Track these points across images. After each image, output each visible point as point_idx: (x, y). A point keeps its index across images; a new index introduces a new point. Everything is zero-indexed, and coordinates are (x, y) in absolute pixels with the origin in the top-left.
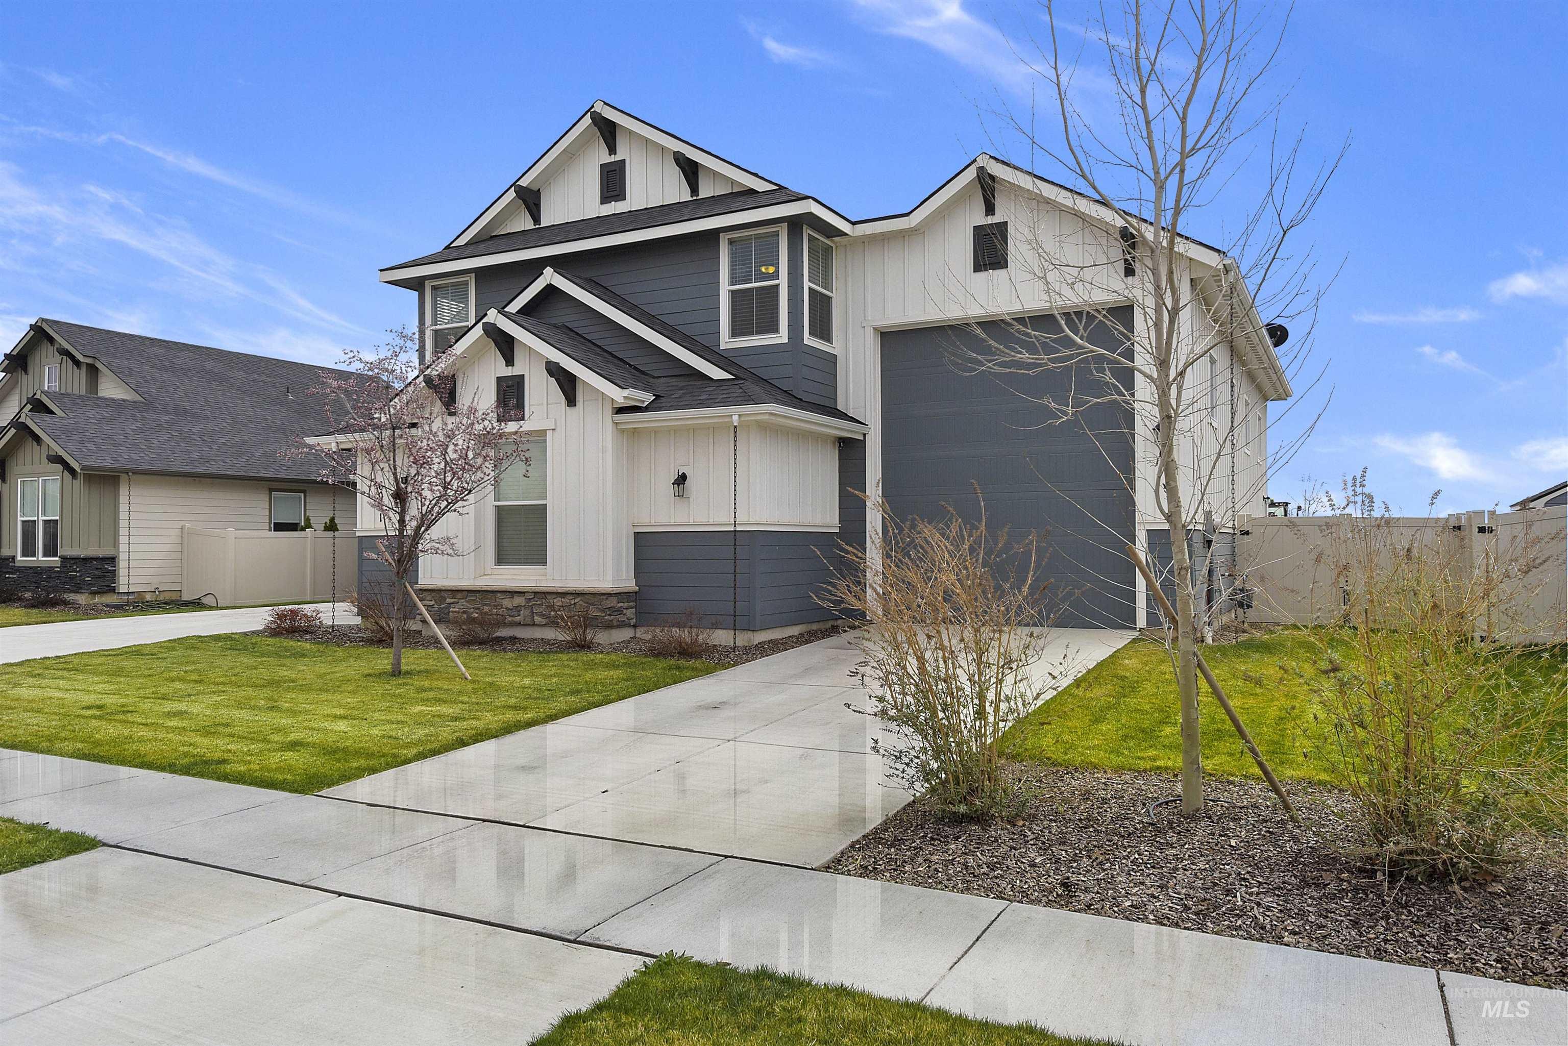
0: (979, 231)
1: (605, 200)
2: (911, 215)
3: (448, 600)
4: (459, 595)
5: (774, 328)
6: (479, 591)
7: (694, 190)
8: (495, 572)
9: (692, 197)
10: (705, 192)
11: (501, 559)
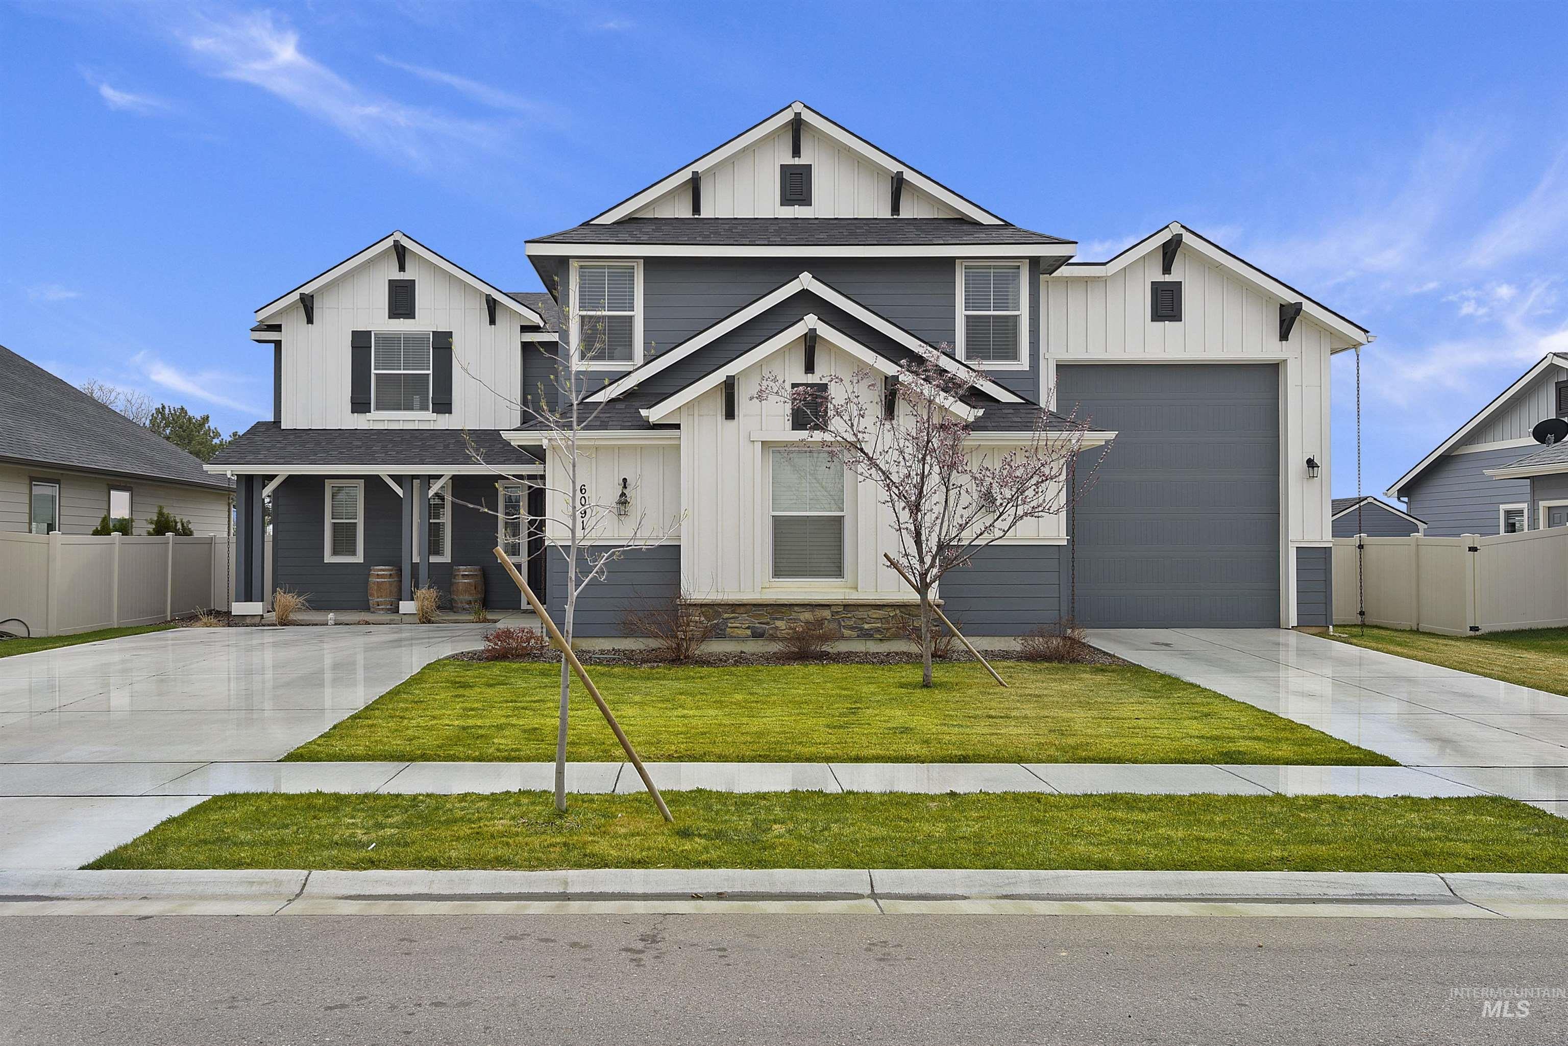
0: (1156, 287)
1: (786, 200)
2: (1107, 265)
3: (726, 616)
4: (742, 610)
5: (1013, 355)
6: (767, 605)
7: (895, 209)
8: (774, 585)
9: (892, 215)
10: (906, 212)
11: (778, 572)
